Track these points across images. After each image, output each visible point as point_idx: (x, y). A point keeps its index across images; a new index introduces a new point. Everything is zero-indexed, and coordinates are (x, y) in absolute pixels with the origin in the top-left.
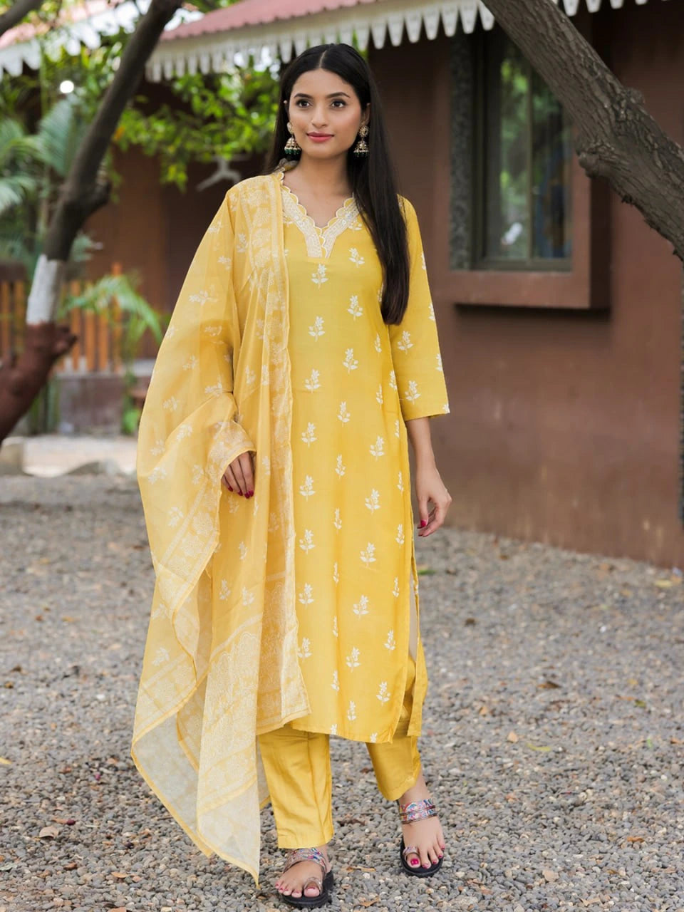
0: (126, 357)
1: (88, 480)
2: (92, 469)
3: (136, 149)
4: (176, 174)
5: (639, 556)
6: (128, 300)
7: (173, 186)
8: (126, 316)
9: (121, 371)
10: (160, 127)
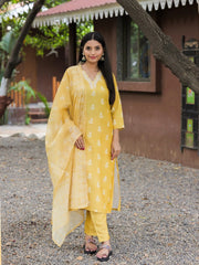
0: (27, 103)
1: (16, 138)
2: (17, 135)
3: (29, 46)
4: (40, 53)
5: (169, 160)
6: (27, 88)
7: (40, 56)
8: (26, 92)
9: (25, 107)
10: (36, 40)
